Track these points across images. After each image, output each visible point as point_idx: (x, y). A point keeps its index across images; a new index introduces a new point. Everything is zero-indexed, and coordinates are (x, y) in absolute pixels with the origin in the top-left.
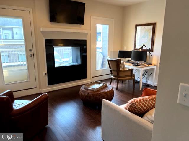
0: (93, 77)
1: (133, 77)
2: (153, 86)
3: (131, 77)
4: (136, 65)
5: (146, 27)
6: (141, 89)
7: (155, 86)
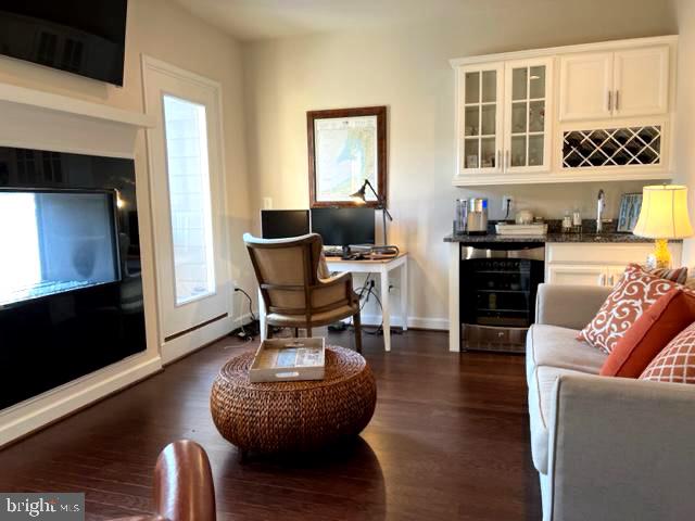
0: (167, 339)
1: (355, 306)
2: (405, 329)
3: (349, 304)
4: (357, 259)
5: (353, 121)
6: (388, 348)
7: (409, 329)
